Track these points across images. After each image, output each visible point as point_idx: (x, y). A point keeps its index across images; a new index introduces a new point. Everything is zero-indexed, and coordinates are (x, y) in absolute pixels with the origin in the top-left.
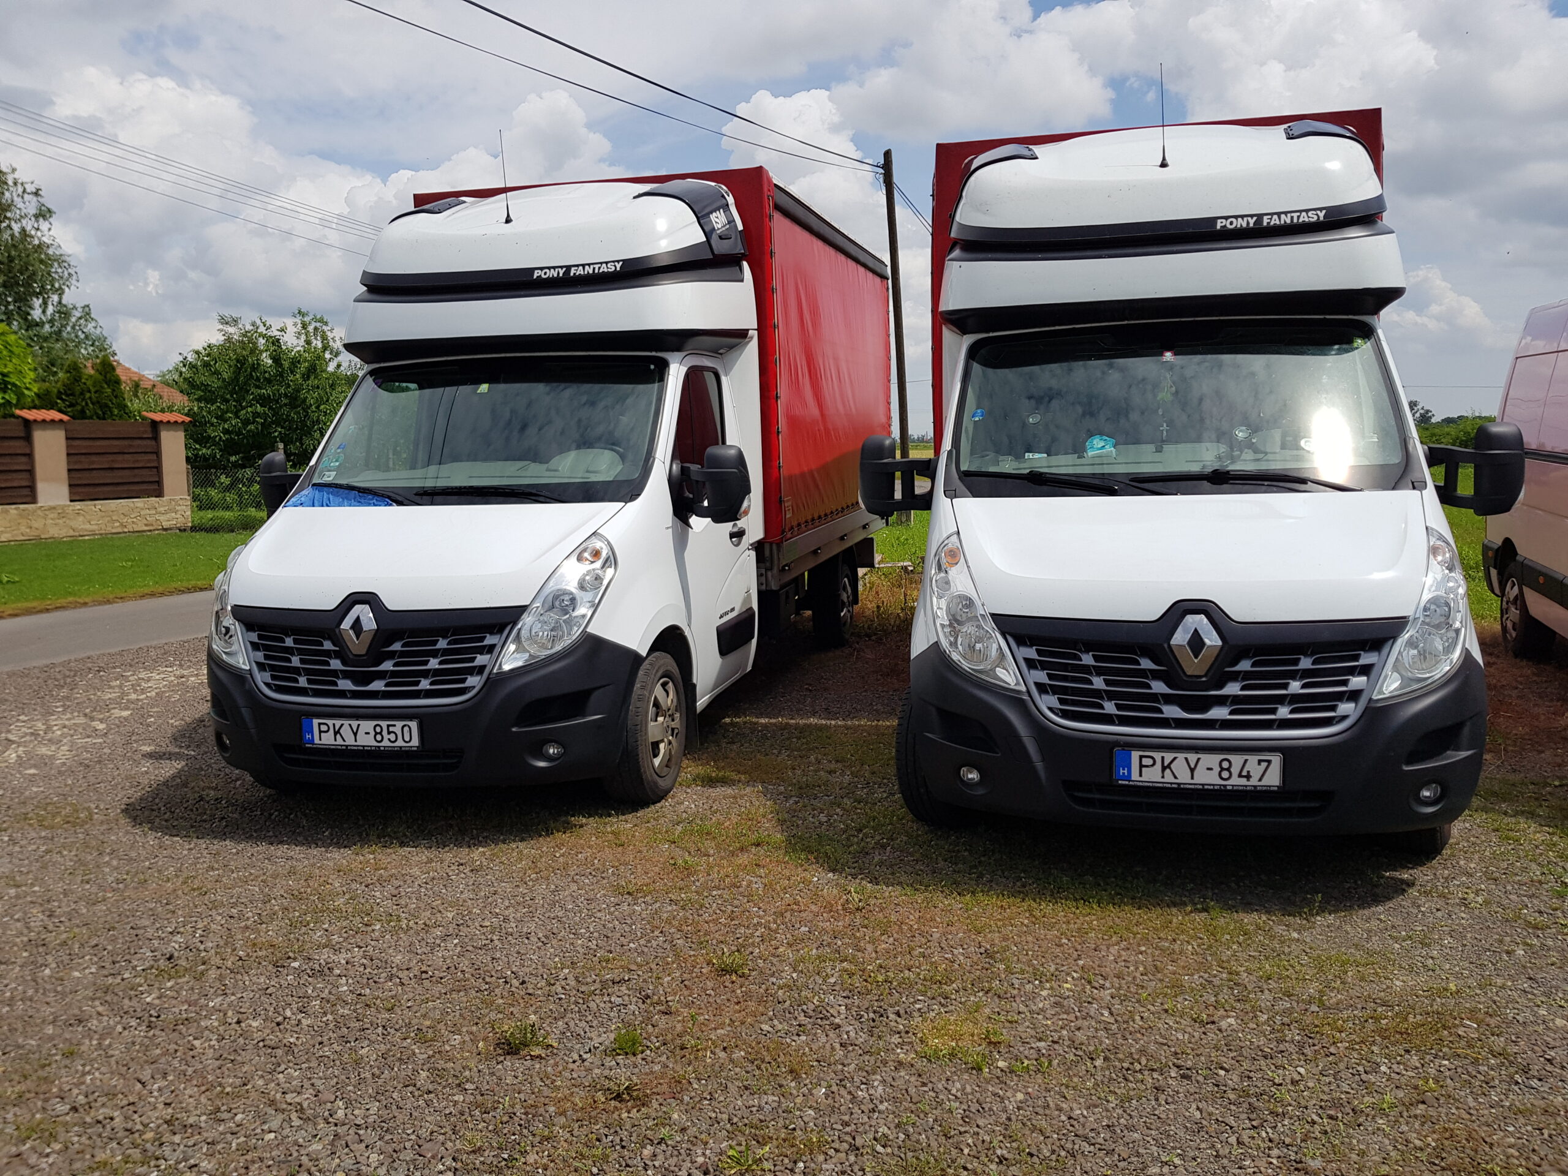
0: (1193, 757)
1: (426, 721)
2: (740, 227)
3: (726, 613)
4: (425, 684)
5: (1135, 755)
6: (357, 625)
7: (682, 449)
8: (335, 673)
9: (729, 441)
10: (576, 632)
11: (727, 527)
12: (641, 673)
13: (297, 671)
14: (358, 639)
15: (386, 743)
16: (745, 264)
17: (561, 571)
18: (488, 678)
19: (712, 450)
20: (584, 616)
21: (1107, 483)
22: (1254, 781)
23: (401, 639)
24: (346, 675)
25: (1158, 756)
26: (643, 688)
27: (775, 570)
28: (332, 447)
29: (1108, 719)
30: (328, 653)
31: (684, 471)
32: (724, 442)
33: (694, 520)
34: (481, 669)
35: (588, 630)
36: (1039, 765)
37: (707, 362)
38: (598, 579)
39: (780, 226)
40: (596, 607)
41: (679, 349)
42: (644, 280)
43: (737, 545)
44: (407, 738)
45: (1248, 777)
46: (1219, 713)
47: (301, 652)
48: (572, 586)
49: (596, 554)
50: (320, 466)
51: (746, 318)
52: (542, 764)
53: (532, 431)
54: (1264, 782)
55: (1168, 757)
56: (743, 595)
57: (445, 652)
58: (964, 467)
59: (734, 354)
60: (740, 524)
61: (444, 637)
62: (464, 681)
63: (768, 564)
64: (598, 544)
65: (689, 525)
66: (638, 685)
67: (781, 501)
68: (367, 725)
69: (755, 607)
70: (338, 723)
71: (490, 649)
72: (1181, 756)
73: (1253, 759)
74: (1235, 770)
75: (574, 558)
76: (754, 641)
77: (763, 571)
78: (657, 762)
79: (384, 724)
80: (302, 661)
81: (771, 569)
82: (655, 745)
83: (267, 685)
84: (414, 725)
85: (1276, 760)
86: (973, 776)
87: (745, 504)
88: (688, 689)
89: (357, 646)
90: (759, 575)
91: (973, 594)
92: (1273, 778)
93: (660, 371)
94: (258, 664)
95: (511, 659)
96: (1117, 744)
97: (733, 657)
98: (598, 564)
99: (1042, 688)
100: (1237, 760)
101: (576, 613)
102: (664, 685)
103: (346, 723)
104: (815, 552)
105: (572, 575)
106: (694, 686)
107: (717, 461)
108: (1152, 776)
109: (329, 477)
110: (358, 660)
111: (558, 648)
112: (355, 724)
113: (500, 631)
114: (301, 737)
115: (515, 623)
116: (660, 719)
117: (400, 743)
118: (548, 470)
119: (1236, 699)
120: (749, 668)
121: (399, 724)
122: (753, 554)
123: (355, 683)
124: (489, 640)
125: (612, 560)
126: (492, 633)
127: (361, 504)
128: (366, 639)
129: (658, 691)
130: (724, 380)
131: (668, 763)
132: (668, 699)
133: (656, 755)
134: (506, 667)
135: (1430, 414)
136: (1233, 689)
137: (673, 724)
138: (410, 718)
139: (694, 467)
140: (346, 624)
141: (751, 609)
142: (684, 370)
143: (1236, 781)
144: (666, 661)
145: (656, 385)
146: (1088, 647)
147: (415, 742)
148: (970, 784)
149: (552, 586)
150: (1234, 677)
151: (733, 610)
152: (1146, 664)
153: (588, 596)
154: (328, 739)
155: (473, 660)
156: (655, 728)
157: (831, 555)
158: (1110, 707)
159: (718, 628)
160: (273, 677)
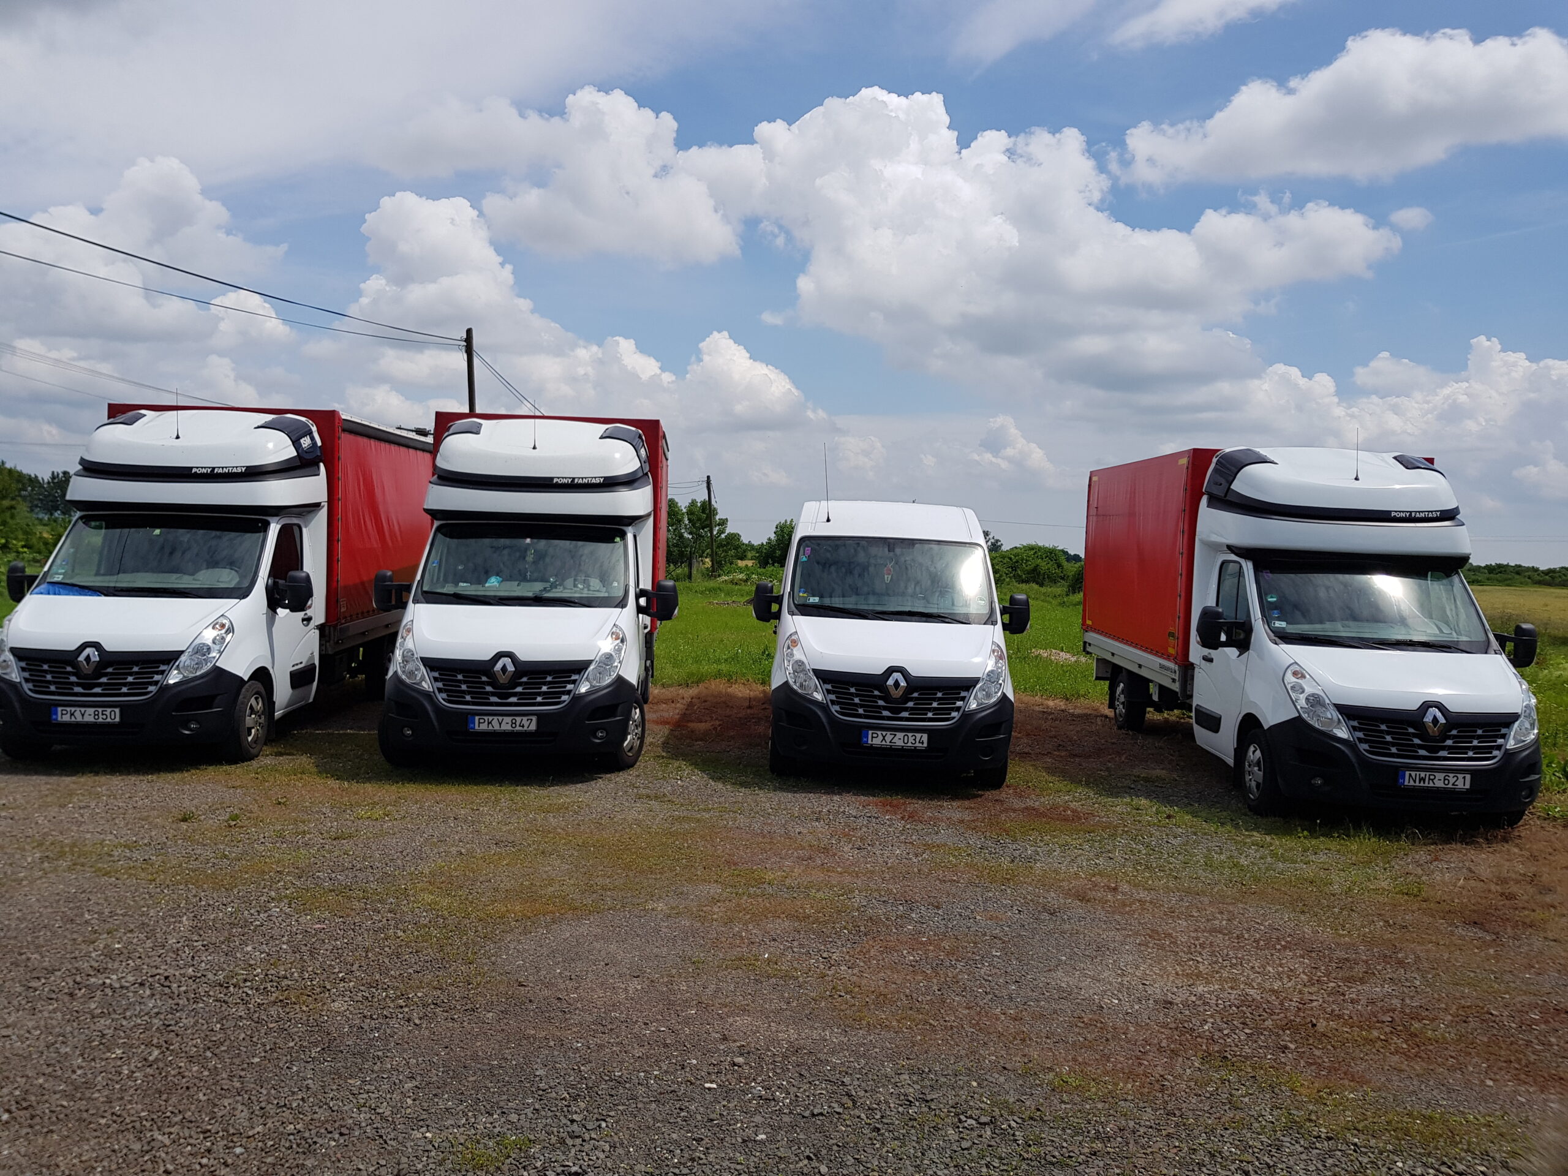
0: (500, 718)
1: (124, 708)
2: (319, 443)
3: (297, 664)
4: (124, 690)
5: (477, 718)
6: (88, 658)
7: (274, 572)
8: (72, 683)
9: (305, 569)
10: (210, 665)
11: (301, 615)
12: (243, 690)
13: (49, 682)
14: (88, 665)
15: (100, 720)
16: (322, 465)
17: (203, 634)
18: (161, 687)
19: (293, 573)
20: (214, 657)
21: (487, 600)
22: (525, 728)
23: (111, 666)
24: (78, 685)
25: (486, 718)
26: (244, 698)
27: (332, 642)
28: (58, 561)
29: (467, 703)
30: (69, 673)
31: (275, 583)
32: (302, 569)
33: (279, 610)
34: (156, 683)
35: (217, 664)
36: (436, 724)
37: (295, 521)
38: (223, 639)
39: (345, 439)
40: (221, 653)
41: (276, 515)
42: (261, 477)
43: (307, 625)
44: (113, 717)
45: (523, 726)
46: (513, 700)
47: (51, 672)
48: (209, 642)
49: (223, 626)
50: (51, 572)
51: (322, 496)
52: (187, 732)
53: (178, 554)
54: (530, 728)
55: (491, 718)
56: (308, 654)
57: (137, 673)
58: (425, 589)
59: (312, 515)
60: (309, 612)
61: (137, 666)
62: (147, 688)
63: (327, 639)
64: (225, 621)
65: (276, 613)
66: (241, 697)
67: (337, 601)
68: (91, 711)
69: (317, 663)
70: (73, 709)
71: (162, 672)
72: (496, 718)
73: (525, 719)
74: (518, 724)
75: (211, 627)
76: (315, 684)
77: (324, 642)
78: (250, 739)
79: (100, 710)
80: (53, 677)
81: (329, 641)
82: (250, 729)
83: (30, 690)
84: (117, 710)
85: (534, 718)
86: (409, 732)
87: (309, 603)
88: (270, 704)
89: (87, 669)
90: (321, 645)
91: (413, 649)
92: (533, 727)
93: (266, 526)
94: (25, 679)
95: (174, 678)
96: (469, 714)
97: (300, 691)
98: (223, 631)
99: (440, 690)
100: (518, 719)
101: (210, 655)
102: (256, 699)
103: (78, 709)
104: (363, 633)
105: (209, 636)
106: (274, 703)
107: (295, 579)
108: (484, 727)
109: (58, 578)
110: (86, 677)
111: (198, 673)
112: (83, 710)
113: (168, 664)
114: (50, 716)
115: (177, 659)
116: (253, 716)
117: (109, 720)
118: (194, 580)
119: (521, 694)
120: (311, 700)
121: (109, 710)
122: (317, 632)
123: (84, 689)
124: (162, 668)
125: (231, 630)
126: (164, 664)
127: (80, 594)
128: (92, 667)
129: (253, 701)
130: (304, 530)
131: (255, 741)
132: (259, 706)
133: (250, 735)
134: (171, 682)
135: (999, 543)
136: (519, 689)
137: (260, 721)
138: (115, 707)
139: (281, 582)
140: (81, 658)
141: (314, 664)
142: (279, 527)
143: (518, 728)
144: (258, 686)
145: (262, 534)
146: (461, 671)
147: (117, 719)
148: (408, 736)
149: (197, 642)
150: (520, 684)
151: (301, 663)
152: (484, 679)
153: (217, 647)
154: (66, 718)
155: (152, 677)
156: (250, 720)
157: (377, 636)
158: (468, 698)
159: (291, 673)
160: (34, 686)
